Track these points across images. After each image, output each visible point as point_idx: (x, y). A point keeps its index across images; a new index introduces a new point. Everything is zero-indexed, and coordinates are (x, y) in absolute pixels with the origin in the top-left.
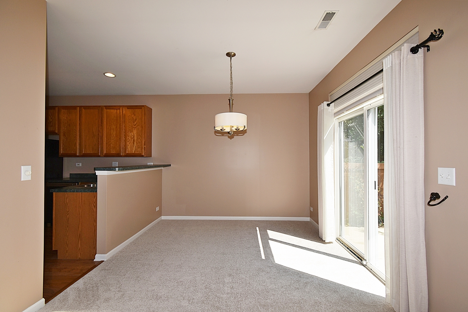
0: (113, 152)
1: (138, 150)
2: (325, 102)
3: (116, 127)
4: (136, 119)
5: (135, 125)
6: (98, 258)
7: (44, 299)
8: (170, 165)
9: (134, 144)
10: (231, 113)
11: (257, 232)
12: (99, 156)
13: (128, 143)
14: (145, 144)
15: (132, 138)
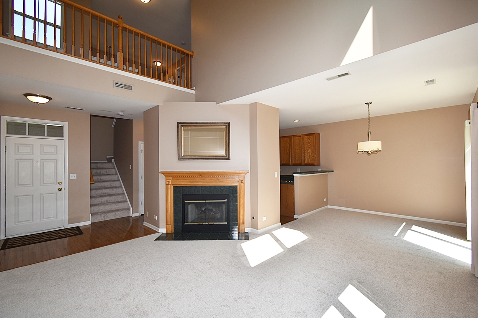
0: (298, 163)
1: (312, 161)
2: (466, 121)
3: (299, 148)
4: (310, 142)
5: (310, 146)
6: (295, 217)
7: (280, 223)
8: (333, 171)
9: (309, 157)
10: (369, 141)
11: (403, 225)
12: (290, 165)
13: (306, 157)
14: (316, 158)
15: (308, 154)
